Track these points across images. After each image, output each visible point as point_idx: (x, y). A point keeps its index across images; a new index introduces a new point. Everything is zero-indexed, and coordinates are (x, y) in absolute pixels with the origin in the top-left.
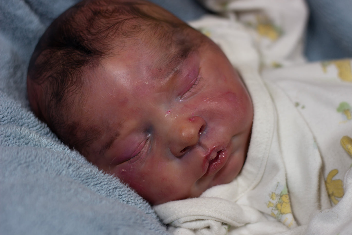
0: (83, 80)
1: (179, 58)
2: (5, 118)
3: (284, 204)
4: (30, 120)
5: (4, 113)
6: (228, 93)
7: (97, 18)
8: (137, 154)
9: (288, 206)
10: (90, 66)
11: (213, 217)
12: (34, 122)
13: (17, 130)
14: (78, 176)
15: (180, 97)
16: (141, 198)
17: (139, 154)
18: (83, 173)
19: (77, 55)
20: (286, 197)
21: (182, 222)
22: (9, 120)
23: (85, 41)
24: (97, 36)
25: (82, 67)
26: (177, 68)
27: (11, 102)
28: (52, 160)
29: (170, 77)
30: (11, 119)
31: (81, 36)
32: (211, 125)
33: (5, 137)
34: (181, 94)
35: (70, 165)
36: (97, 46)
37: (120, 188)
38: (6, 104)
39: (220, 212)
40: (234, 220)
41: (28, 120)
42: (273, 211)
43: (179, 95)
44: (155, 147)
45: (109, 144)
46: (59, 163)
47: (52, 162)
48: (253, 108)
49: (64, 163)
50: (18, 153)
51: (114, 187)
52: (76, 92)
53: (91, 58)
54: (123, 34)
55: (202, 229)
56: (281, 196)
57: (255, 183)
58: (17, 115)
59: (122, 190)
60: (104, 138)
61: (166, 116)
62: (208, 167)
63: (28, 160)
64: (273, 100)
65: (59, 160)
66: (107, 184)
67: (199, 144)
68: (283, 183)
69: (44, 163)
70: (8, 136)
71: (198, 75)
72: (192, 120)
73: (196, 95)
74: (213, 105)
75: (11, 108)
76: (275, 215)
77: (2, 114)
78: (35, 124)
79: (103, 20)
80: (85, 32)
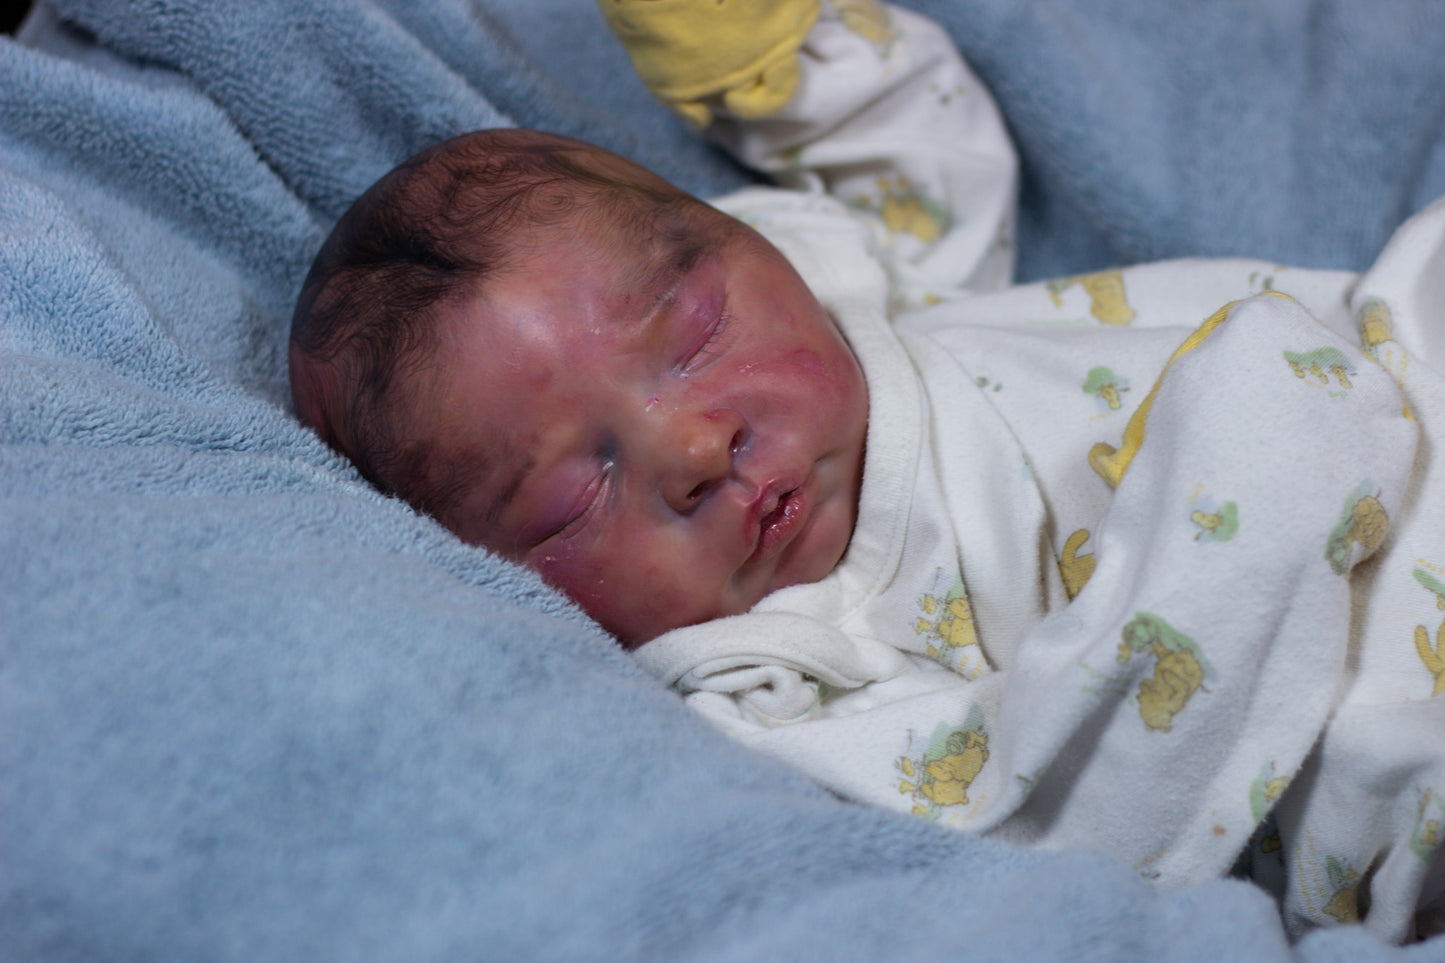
0: (438, 335)
1: (672, 271)
2: (249, 441)
3: (957, 621)
4: (308, 448)
5: (244, 429)
6: (801, 351)
7: (463, 185)
8: (582, 514)
9: (968, 625)
10: (453, 299)
11: (778, 658)
12: (319, 452)
13: (282, 462)
14: (440, 561)
15: (679, 366)
16: (596, 624)
17: (587, 513)
18: (451, 556)
19: (421, 276)
20: (962, 605)
21: (702, 676)
22: (257, 447)
23: (440, 242)
24: (467, 227)
25: (436, 303)
26: (670, 293)
27: (258, 405)
28: (373, 521)
29: (652, 316)
30: (262, 444)
31: (426, 231)
32: (761, 429)
33: (255, 479)
34: (683, 359)
35: (419, 535)
36: (469, 250)
37: (545, 595)
38: (247, 410)
39: (795, 645)
40: (832, 668)
41: (304, 446)
42: (931, 642)
43: (678, 361)
44: (625, 491)
45: (510, 492)
46: (393, 529)
47: (376, 527)
48: (867, 390)
49: (404, 531)
50: (293, 504)
51: (528, 590)
52: (424, 366)
53: (456, 279)
54: (531, 218)
55: (753, 689)
56: (948, 603)
57: (885, 578)
58: (275, 435)
59: (549, 598)
60: (497, 476)
61: (648, 409)
62: (758, 533)
63: (318, 518)
64: (919, 373)
65: (393, 522)
66: (510, 582)
67: (734, 476)
68: (952, 570)
69: (357, 528)
70: (261, 478)
71: (723, 310)
72: (712, 416)
73: (718, 360)
74: (765, 382)
75: (261, 417)
76: (936, 650)
77: (240, 432)
78: (321, 457)
79: (481, 190)
80: (437, 221)
